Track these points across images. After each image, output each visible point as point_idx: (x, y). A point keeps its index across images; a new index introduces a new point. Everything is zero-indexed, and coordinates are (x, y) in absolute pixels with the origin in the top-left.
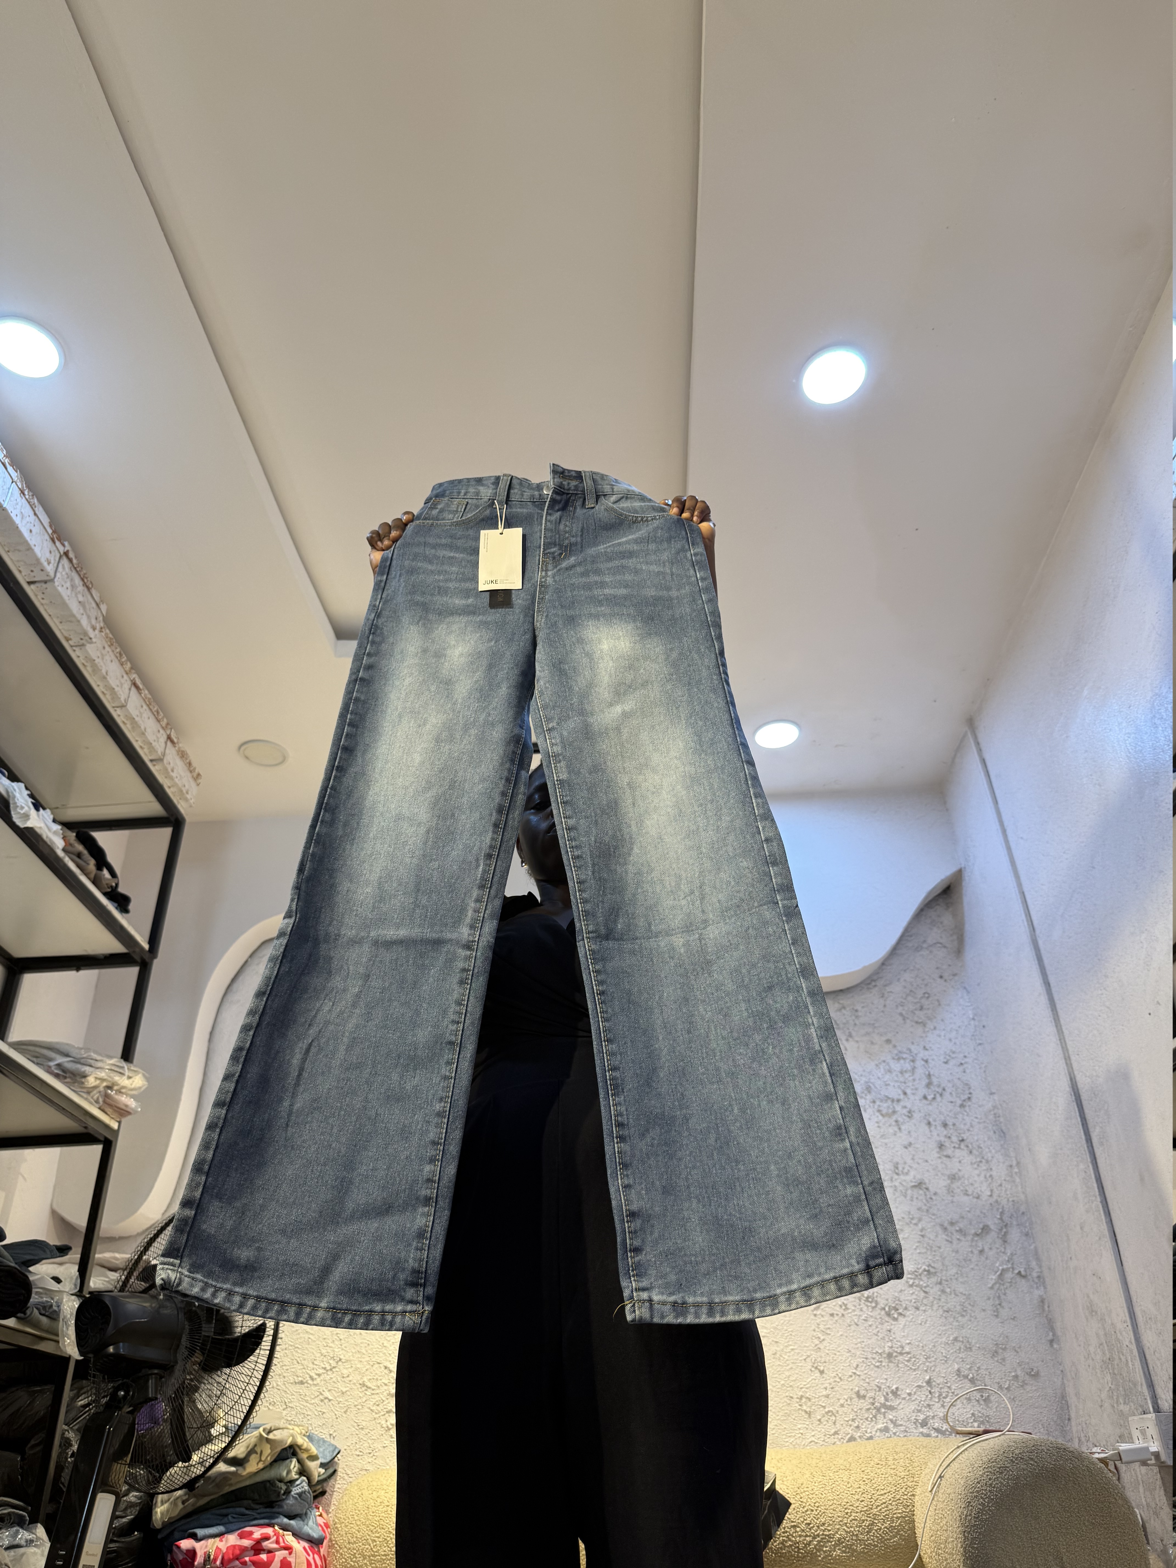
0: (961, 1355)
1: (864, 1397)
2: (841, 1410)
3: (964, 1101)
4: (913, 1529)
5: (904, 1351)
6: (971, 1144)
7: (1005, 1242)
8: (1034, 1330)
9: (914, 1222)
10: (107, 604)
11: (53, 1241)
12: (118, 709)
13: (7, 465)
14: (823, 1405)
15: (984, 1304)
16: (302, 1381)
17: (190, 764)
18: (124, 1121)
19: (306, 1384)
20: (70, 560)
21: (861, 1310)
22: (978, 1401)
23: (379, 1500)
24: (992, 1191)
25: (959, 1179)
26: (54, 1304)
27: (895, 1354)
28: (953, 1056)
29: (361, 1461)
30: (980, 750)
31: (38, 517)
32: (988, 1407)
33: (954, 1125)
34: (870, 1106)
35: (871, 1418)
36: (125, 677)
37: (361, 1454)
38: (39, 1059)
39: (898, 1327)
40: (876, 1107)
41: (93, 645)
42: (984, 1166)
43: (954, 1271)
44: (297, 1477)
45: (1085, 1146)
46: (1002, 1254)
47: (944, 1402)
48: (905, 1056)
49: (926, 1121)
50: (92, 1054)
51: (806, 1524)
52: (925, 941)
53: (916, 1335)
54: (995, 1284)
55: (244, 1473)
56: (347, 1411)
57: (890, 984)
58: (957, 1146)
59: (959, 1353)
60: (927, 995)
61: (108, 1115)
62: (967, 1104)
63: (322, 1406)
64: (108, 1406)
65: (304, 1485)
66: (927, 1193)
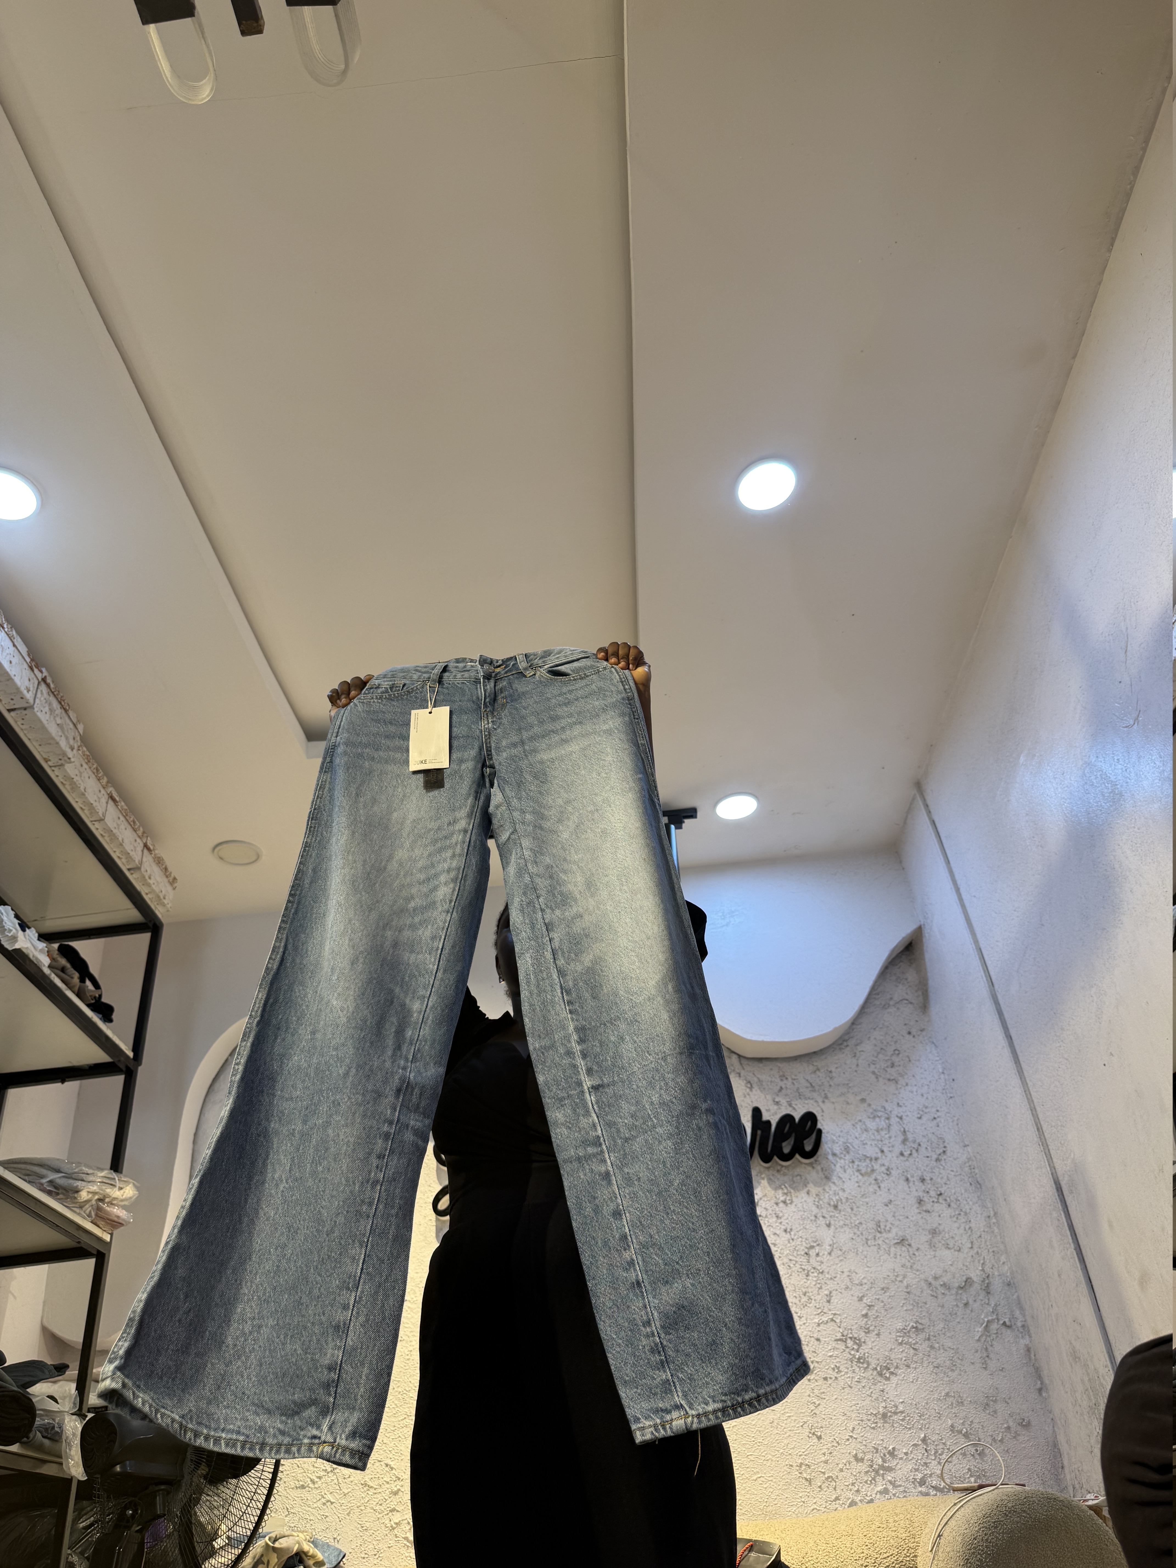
0: (953, 1411)
1: (862, 1460)
2: (840, 1475)
3: (940, 1154)
5: (898, 1411)
6: (949, 1197)
7: (988, 1293)
8: (1022, 1380)
9: (899, 1278)
10: (83, 724)
11: (49, 1360)
12: (96, 823)
14: (823, 1471)
15: (972, 1357)
16: (303, 1486)
17: (166, 869)
18: (115, 1232)
20: (48, 685)
21: (854, 1372)
22: (973, 1455)
24: (972, 1243)
25: (940, 1233)
26: (56, 1425)
27: (889, 1414)
28: (927, 1110)
29: (366, 1564)
30: (930, 812)
31: (17, 648)
32: (984, 1461)
33: (931, 1179)
34: (849, 1166)
35: (871, 1481)
36: (103, 791)
37: (367, 1556)
38: (31, 1177)
39: (891, 1387)
40: (855, 1167)
41: (71, 765)
42: (962, 1219)
43: (941, 1325)
46: (986, 1306)
47: (940, 1460)
48: (880, 1114)
49: (904, 1178)
50: (84, 1168)
52: (891, 999)
53: (909, 1393)
54: (982, 1336)
56: (350, 1513)
57: (861, 1043)
58: (936, 1200)
59: (952, 1408)
60: (897, 1052)
61: (101, 1228)
62: (943, 1157)
63: (324, 1510)
64: (116, 1528)
66: (910, 1249)
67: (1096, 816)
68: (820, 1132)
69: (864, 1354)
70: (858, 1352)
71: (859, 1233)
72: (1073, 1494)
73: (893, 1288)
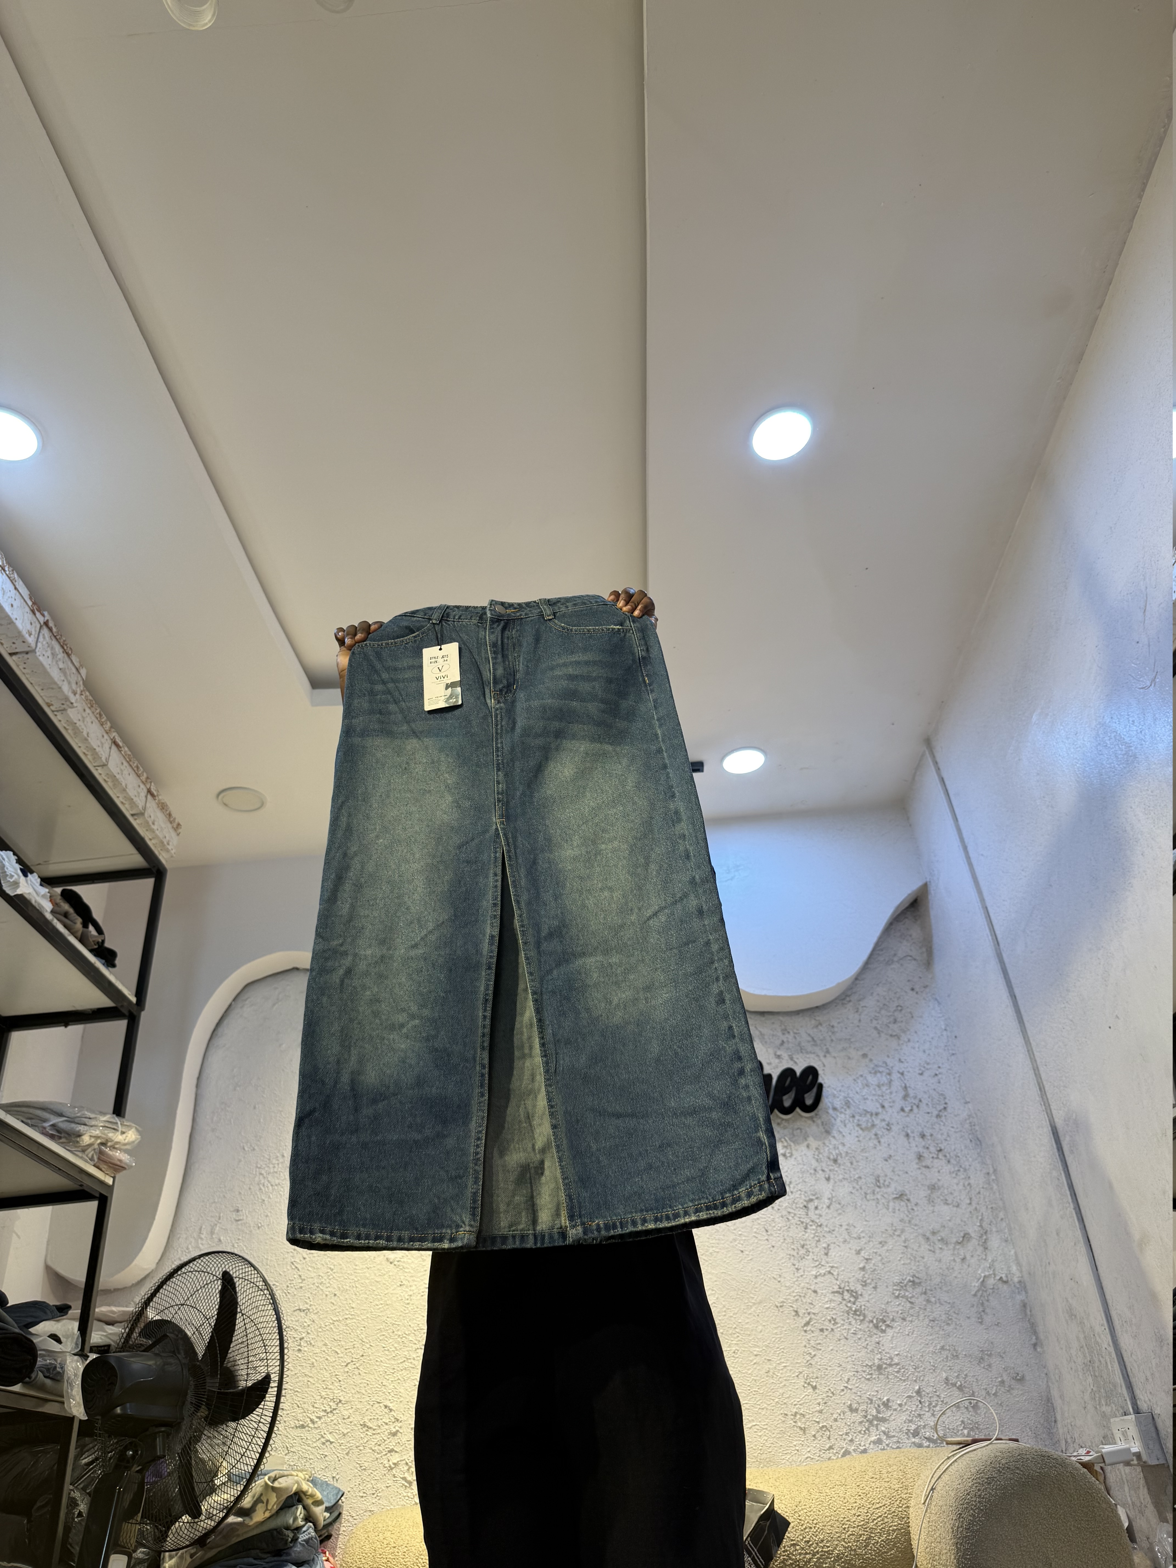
0: (948, 1364)
1: (856, 1410)
2: (835, 1424)
3: (940, 1111)
4: (909, 1541)
5: (893, 1363)
6: (949, 1153)
7: (986, 1248)
8: (1018, 1335)
9: (897, 1233)
10: (86, 668)
11: (52, 1301)
12: (99, 768)
14: (818, 1420)
15: (968, 1312)
16: (303, 1425)
17: (170, 815)
18: (119, 1176)
19: (307, 1428)
20: (50, 629)
21: (850, 1324)
22: (967, 1408)
24: (971, 1199)
25: (939, 1189)
26: (58, 1366)
27: (884, 1366)
28: (928, 1067)
29: (365, 1502)
30: (939, 769)
31: (18, 591)
32: (977, 1414)
33: (931, 1135)
34: (849, 1121)
35: (865, 1431)
36: (106, 736)
37: (365, 1495)
38: (33, 1121)
39: (887, 1339)
40: (855, 1121)
41: (73, 709)
42: (962, 1175)
43: (938, 1280)
44: (303, 1523)
45: (1057, 1154)
46: (983, 1261)
47: (934, 1411)
48: (881, 1069)
49: (904, 1133)
50: (86, 1113)
51: (805, 1542)
52: (895, 955)
53: (905, 1346)
54: (978, 1291)
55: (251, 1523)
56: (349, 1452)
57: (864, 999)
58: (935, 1156)
59: (947, 1361)
60: (900, 1008)
61: (103, 1172)
62: (943, 1114)
63: (324, 1449)
64: (117, 1467)
65: (311, 1530)
66: (909, 1204)
67: (1109, 778)
68: (821, 1086)
69: (861, 1307)
70: (854, 1304)
71: (858, 1187)
72: (1064, 1450)
73: (891, 1242)
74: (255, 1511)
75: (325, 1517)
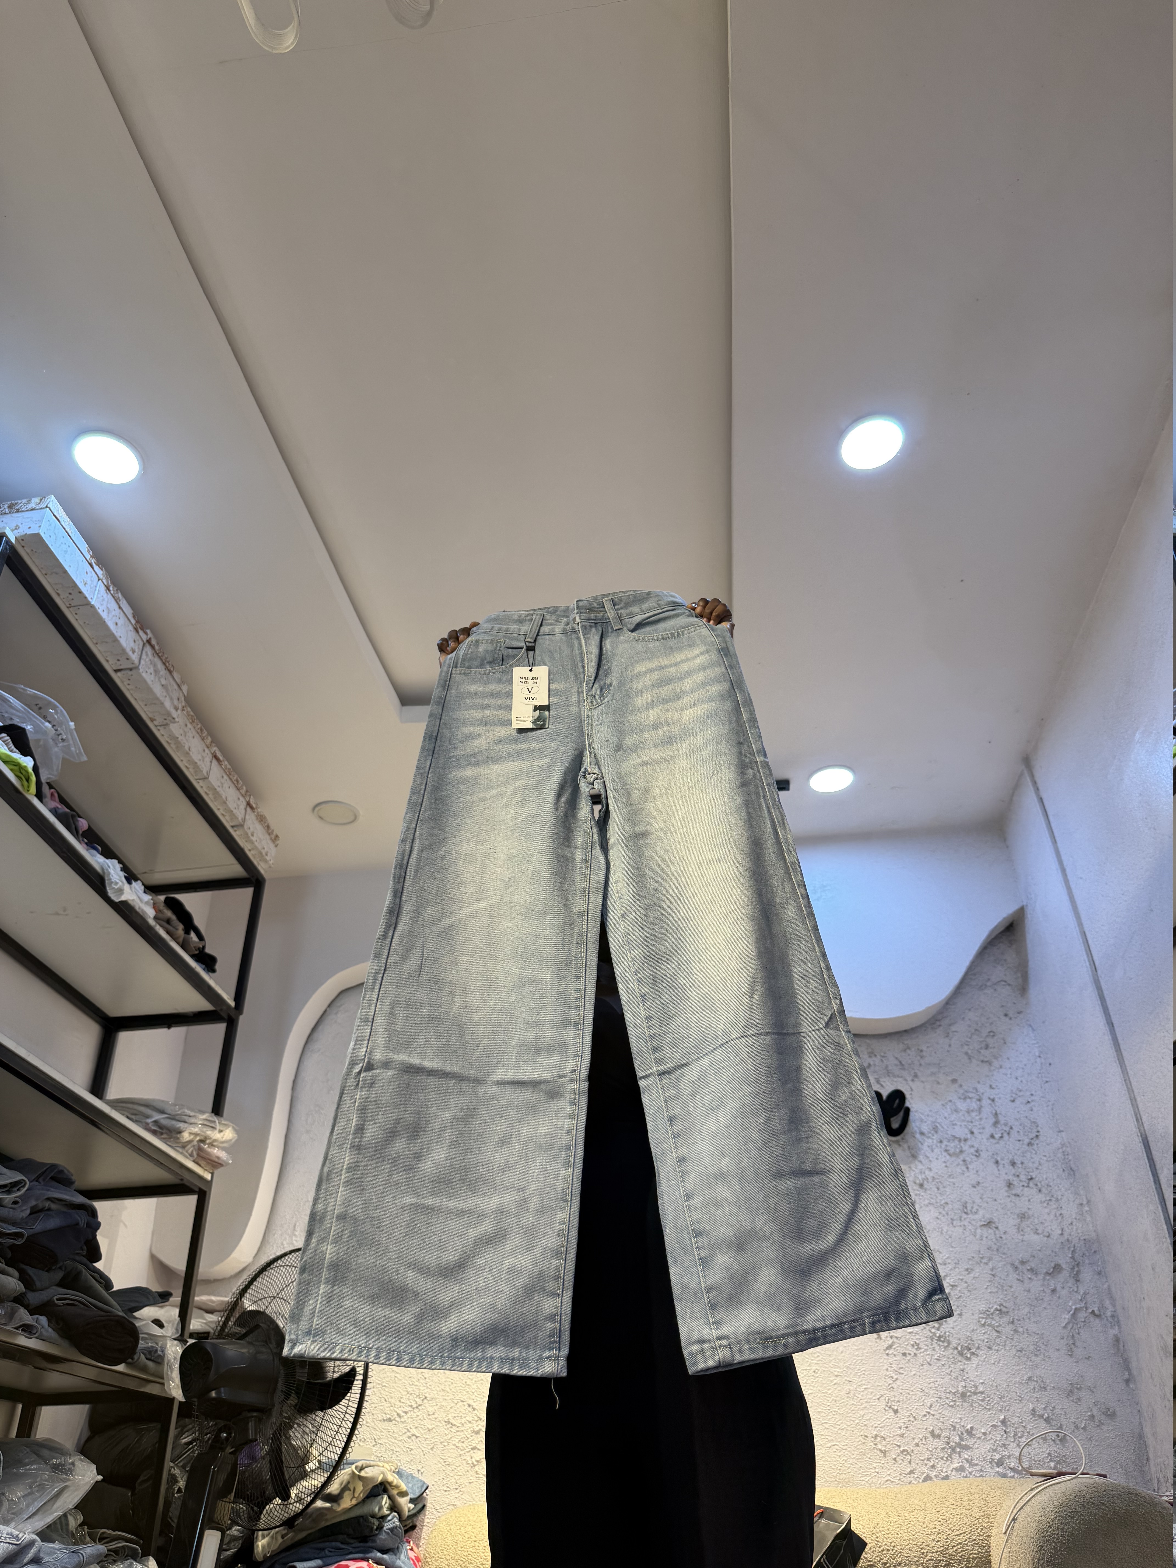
0: (1035, 1395)
1: (939, 1436)
2: (916, 1449)
3: (1032, 1139)
5: (978, 1391)
6: (1041, 1182)
7: (1077, 1281)
8: (1109, 1370)
9: (985, 1261)
10: (187, 685)
11: (155, 1288)
12: (201, 781)
13: (94, 565)
14: (898, 1444)
15: (1057, 1344)
16: (390, 1419)
17: (268, 827)
18: (216, 1172)
19: (394, 1422)
20: (153, 647)
21: (934, 1349)
22: (1054, 1441)
23: (467, 1536)
24: (1062, 1230)
25: (1029, 1218)
26: (159, 1349)
27: (968, 1394)
28: (1021, 1094)
29: (448, 1496)
30: (1038, 789)
31: (122, 610)
32: (1064, 1447)
33: (1022, 1163)
34: (937, 1146)
35: (947, 1458)
36: (207, 751)
37: (448, 1489)
38: (138, 1117)
39: (971, 1367)
40: (943, 1146)
41: (175, 725)
42: (1053, 1205)
43: (1027, 1310)
44: (388, 1512)
45: (1154, 1187)
46: (1075, 1294)
47: (1020, 1442)
48: (971, 1095)
49: (993, 1160)
50: (186, 1111)
51: (883, 1563)
52: (989, 980)
53: (990, 1374)
54: (1068, 1323)
55: (339, 1509)
56: (433, 1447)
57: (955, 1023)
58: (1026, 1185)
59: (1034, 1393)
60: (992, 1034)
61: (202, 1167)
62: (1035, 1142)
63: (410, 1443)
64: (212, 1447)
65: (396, 1520)
66: (997, 1232)
68: (908, 1111)
69: (945, 1333)
70: (938, 1330)
71: (944, 1213)
72: (1156, 1489)
73: (978, 1270)
74: (342, 1498)
75: (409, 1508)
